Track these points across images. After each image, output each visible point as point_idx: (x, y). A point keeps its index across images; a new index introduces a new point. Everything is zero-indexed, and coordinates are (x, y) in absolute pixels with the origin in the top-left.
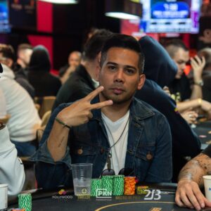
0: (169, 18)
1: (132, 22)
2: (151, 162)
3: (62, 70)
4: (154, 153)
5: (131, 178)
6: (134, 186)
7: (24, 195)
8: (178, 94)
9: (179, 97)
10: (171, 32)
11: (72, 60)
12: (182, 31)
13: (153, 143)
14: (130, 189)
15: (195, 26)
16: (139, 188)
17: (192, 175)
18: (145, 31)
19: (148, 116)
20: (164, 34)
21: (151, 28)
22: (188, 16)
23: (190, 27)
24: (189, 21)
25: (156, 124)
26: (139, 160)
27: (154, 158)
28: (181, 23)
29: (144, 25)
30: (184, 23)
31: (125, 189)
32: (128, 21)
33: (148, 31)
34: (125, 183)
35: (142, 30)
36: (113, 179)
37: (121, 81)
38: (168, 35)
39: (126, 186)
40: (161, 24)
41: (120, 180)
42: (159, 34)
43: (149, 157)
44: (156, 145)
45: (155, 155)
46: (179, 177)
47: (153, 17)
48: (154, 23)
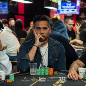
0: (68, 9)
1: (54, 10)
2: (57, 61)
3: (27, 28)
4: (58, 58)
5: (52, 68)
6: (52, 72)
7: (11, 75)
8: (71, 37)
9: (71, 38)
10: (69, 14)
11: (31, 24)
12: (73, 14)
13: (58, 54)
14: (51, 72)
15: (78, 12)
16: (54, 72)
17: (74, 68)
18: (59, 14)
19: (55, 44)
20: (66, 14)
21: (61, 12)
22: (75, 8)
23: (76, 12)
24: (76, 10)
25: (58, 47)
26: (53, 61)
27: (58, 60)
28: (72, 11)
29: (59, 11)
30: (74, 11)
31: (49, 72)
32: (53, 10)
33: (60, 13)
34: (49, 70)
35: (58, 13)
36: (45, 69)
37: (43, 34)
38: (68, 15)
39: (50, 71)
40: (65, 11)
41: (47, 69)
42: (64, 15)
43: (57, 59)
44: (59, 55)
45: (59, 59)
46: (70, 68)
47: (62, 8)
48: (63, 11)
